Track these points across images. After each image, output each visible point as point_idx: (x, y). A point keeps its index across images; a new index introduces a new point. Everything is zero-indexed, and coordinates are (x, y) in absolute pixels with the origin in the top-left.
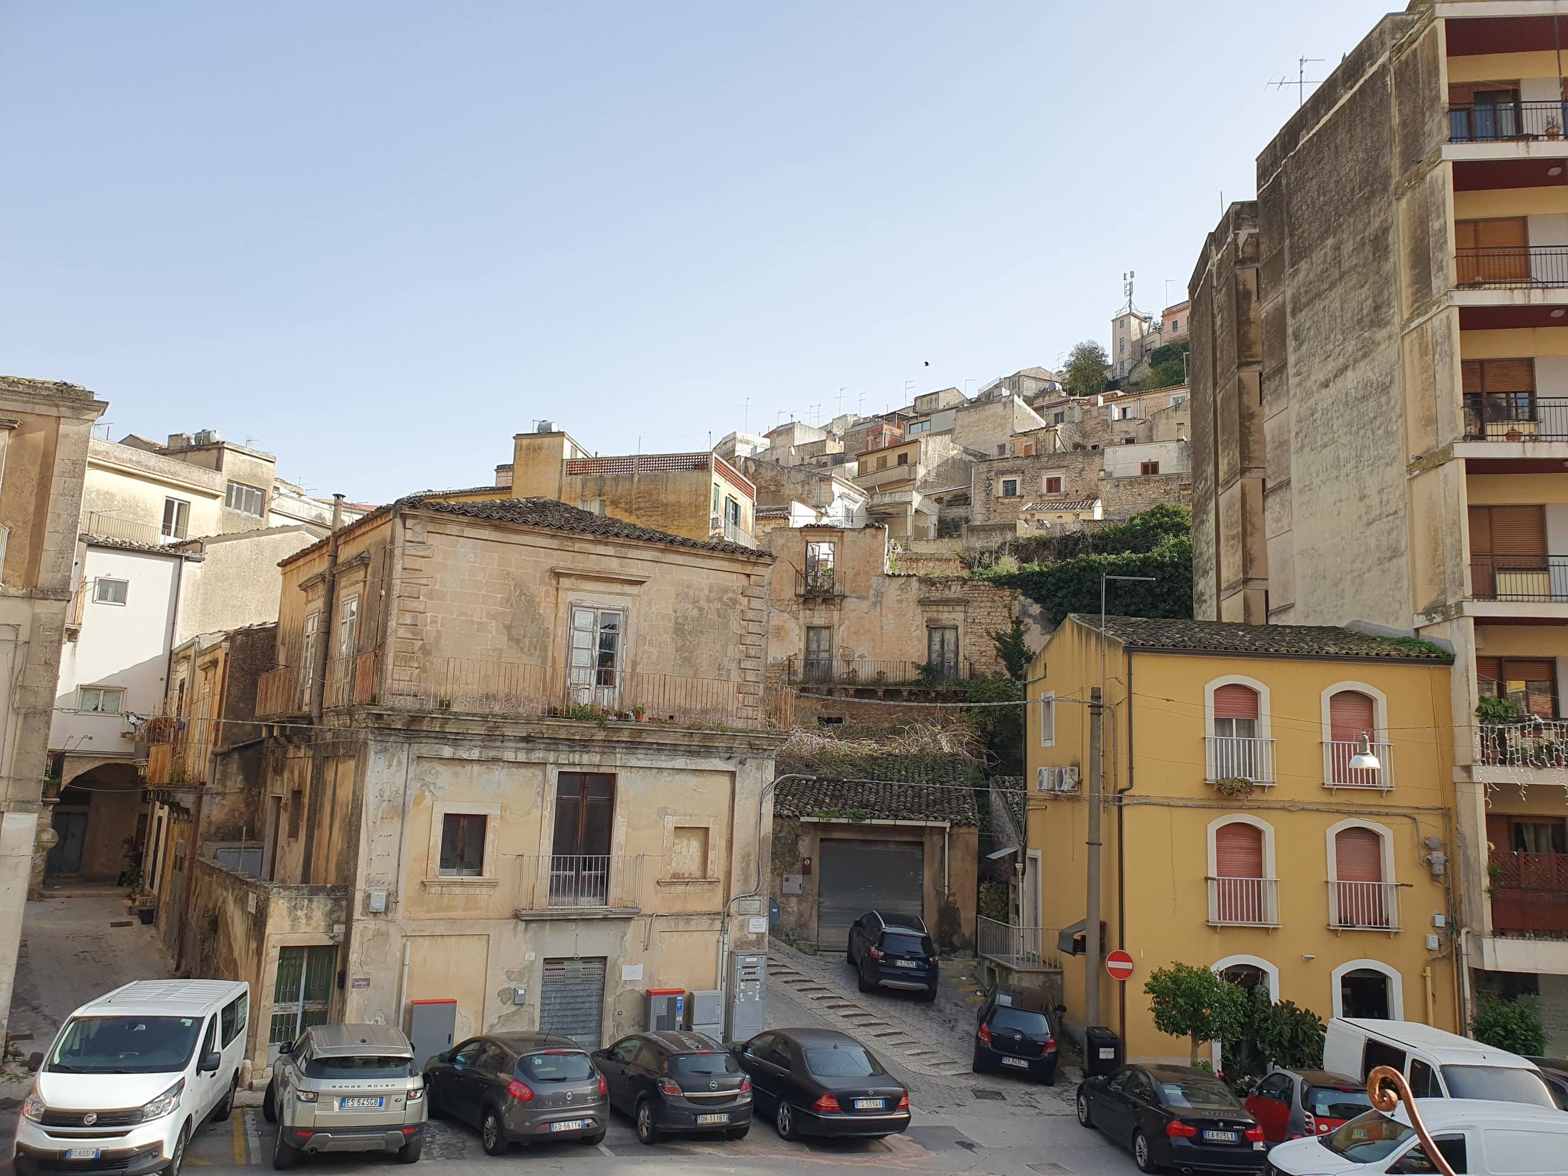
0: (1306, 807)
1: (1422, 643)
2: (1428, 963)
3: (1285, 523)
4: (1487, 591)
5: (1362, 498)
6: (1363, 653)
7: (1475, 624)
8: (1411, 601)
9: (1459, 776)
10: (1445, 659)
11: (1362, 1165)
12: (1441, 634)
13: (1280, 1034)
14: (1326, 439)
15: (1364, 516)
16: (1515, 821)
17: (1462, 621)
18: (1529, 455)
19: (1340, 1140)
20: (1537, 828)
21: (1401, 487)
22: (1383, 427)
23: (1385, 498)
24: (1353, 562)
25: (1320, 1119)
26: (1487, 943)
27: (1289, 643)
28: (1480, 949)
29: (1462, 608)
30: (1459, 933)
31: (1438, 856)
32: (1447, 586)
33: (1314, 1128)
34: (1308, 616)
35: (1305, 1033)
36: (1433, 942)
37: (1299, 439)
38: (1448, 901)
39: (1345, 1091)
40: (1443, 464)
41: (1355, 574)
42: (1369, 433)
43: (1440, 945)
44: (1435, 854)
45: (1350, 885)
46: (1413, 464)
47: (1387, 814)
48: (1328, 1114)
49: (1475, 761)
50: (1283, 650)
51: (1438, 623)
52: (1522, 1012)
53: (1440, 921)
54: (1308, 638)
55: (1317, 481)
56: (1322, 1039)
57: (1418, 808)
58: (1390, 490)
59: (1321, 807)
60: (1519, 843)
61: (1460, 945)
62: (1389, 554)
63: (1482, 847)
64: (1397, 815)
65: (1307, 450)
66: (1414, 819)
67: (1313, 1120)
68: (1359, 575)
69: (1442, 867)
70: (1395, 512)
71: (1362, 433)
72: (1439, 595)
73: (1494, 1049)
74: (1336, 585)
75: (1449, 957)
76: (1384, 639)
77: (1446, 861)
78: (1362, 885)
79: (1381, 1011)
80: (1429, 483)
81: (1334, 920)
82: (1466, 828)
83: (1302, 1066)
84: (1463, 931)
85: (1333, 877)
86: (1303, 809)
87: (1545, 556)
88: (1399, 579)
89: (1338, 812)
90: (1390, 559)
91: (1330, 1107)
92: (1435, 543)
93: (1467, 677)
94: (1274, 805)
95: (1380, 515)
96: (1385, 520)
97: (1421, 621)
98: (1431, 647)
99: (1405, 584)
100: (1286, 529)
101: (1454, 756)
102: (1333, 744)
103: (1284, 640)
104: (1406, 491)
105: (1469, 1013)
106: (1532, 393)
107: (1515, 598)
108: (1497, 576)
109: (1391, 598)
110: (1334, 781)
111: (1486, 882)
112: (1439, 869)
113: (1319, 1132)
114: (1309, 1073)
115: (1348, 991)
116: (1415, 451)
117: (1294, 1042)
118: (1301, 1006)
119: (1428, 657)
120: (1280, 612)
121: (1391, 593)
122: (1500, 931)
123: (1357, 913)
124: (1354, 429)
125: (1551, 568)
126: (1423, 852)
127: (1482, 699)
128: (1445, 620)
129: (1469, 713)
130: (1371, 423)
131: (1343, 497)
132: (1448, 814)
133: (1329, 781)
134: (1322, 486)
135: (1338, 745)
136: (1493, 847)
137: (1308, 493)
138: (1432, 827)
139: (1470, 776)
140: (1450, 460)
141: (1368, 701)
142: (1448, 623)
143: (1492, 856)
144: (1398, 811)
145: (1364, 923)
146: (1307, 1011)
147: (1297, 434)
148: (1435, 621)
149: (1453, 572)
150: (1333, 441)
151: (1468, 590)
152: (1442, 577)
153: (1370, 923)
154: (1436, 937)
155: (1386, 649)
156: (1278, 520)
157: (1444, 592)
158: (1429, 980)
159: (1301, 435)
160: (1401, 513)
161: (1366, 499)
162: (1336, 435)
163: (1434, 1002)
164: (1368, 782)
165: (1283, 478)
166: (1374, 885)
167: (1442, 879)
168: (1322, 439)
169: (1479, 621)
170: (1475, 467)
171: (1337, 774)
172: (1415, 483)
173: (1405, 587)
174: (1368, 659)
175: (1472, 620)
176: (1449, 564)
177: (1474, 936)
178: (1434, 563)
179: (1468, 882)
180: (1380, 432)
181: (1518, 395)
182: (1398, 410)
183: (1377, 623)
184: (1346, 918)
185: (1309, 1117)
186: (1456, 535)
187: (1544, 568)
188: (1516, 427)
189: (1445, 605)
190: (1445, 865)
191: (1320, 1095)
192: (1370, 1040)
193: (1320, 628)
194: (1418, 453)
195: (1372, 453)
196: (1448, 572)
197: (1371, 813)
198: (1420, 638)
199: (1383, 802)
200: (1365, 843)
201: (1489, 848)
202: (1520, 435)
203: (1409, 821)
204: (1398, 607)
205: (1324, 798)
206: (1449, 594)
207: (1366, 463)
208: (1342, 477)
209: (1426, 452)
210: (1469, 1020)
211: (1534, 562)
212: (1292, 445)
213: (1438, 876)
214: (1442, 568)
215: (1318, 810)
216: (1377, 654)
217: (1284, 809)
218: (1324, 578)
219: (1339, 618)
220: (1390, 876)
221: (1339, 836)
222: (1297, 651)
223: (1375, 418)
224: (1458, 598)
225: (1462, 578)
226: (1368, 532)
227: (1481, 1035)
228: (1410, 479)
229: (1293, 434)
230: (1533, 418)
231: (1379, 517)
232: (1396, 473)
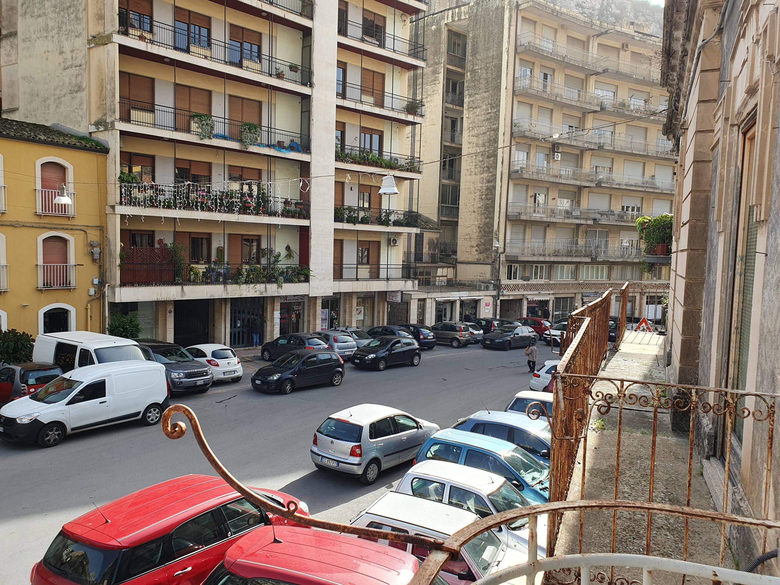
0: (25, 225)
1: (93, 141)
2: (89, 302)
3: (13, 58)
4: (126, 118)
5: (61, 53)
6: (61, 142)
7: (120, 134)
8: (88, 117)
9: (108, 210)
10: (104, 150)
11: (53, 404)
12: (102, 137)
13: (8, 347)
14: (40, 12)
15: (62, 64)
16: (133, 232)
17: (114, 131)
18: (149, 50)
19: (41, 395)
20: (141, 235)
21: (84, 52)
22: (74, 14)
23: (74, 56)
24: (55, 89)
25: (30, 386)
26: (117, 290)
27: (15, 130)
28: (114, 293)
29: (114, 125)
30: (105, 286)
31: (97, 250)
32: (107, 111)
33: (27, 391)
34: (27, 117)
35: (22, 344)
36: (92, 292)
37: (24, 8)
38: (100, 271)
39: (44, 370)
40: (107, 44)
41: (57, 97)
42: (66, 15)
43: (95, 293)
44: (95, 249)
45: (50, 266)
46: (91, 40)
47: (72, 229)
48: (35, 383)
49: (116, 203)
50: (12, 134)
51: (102, 131)
52: (131, 320)
53: (96, 281)
54: (28, 129)
55: (34, 36)
56: (32, 346)
57: (88, 226)
58: (78, 52)
59: (34, 225)
60: (134, 243)
61: (105, 292)
62: (76, 89)
63: (117, 245)
64: (77, 230)
65: (28, 16)
66: (85, 232)
67: (26, 388)
68: (58, 98)
69: (98, 255)
70: (80, 66)
71: (62, 13)
72: (102, 116)
73: (119, 338)
74: (45, 101)
75: (99, 298)
76: (72, 136)
77: (101, 252)
78: (57, 266)
79: (64, 327)
80: (99, 53)
81: (40, 284)
82: (111, 236)
83: (20, 362)
84: (107, 285)
85: (40, 262)
86: (23, 226)
87: (153, 104)
88: (81, 104)
89: (44, 228)
90: (77, 92)
91: (36, 379)
92: (101, 87)
93: (115, 161)
94: (6, 223)
95: (72, 65)
96: (74, 68)
97: (93, 129)
98: (98, 143)
99: (85, 106)
100: (14, 62)
101: (107, 200)
102: (42, 191)
103: (13, 128)
104: (87, 54)
105: (107, 323)
106: (151, 18)
107: (139, 123)
108: (132, 111)
109: (76, 114)
110: (42, 211)
111: (118, 261)
112: (97, 256)
113: (29, 393)
114: (24, 365)
115: (47, 320)
116: (92, 32)
117: (15, 350)
118: (20, 331)
119: (96, 148)
120: (9, 112)
121: (77, 111)
122: (123, 284)
123: (54, 280)
124: (57, 10)
125: (156, 111)
126: (89, 248)
127: (122, 173)
128: (105, 130)
129: (115, 179)
130: (68, 9)
131: (50, 50)
132: (102, 229)
133: (39, 211)
134: (37, 40)
135: (45, 191)
136: (122, 245)
137: (29, 43)
138: (94, 236)
139: (114, 211)
140: (111, 42)
141: (63, 169)
142: (107, 132)
143: (122, 249)
144: (77, 228)
145: (57, 285)
146: (24, 333)
147: (22, 4)
148: (100, 130)
149: (110, 105)
150: (45, 14)
151: (118, 116)
152: (105, 106)
153: (60, 285)
154: (94, 289)
155: (73, 141)
156: (9, 55)
157: (105, 114)
158: (89, 310)
159: (25, 6)
160: (84, 67)
161: (64, 54)
162: (46, 11)
163: (91, 320)
164: (62, 212)
165: (12, 30)
166: (63, 266)
167: (98, 261)
168: (38, 12)
169: (122, 133)
170: (124, 50)
171: (44, 207)
172: (92, 51)
173: (85, 109)
174: (63, 146)
175: (119, 132)
176: (109, 100)
177: (112, 287)
178: (101, 98)
179: (110, 262)
180: (73, 16)
181: (145, 16)
182: (83, 7)
183: (68, 126)
184: (47, 283)
185: (24, 387)
186: (113, 85)
187: (152, 111)
188: (144, 34)
189: (105, 122)
190: (100, 254)
191: (30, 374)
192: (59, 342)
193: (35, 124)
194: (94, 34)
195: (68, 27)
196: (108, 104)
197: (63, 229)
198: (92, 138)
199: (69, 223)
200: (59, 244)
201: (121, 246)
202: (145, 38)
203: (83, 233)
204: (80, 119)
205: (37, 220)
206: (108, 116)
207: (64, 33)
208: (49, 38)
209: (98, 35)
210: (107, 326)
211: (148, 106)
212: (19, 10)
213: (96, 259)
214: (105, 101)
215: (33, 227)
216: (69, 143)
217: (12, 226)
218: (38, 95)
219: (46, 120)
220: (72, 260)
221: (44, 240)
222: (21, 136)
223: (70, 7)
224: (112, 119)
225: (115, 108)
226: (64, 74)
227: (112, 332)
228: (89, 48)
229: (20, 4)
230: (151, 31)
231: (71, 66)
232: (81, 42)
